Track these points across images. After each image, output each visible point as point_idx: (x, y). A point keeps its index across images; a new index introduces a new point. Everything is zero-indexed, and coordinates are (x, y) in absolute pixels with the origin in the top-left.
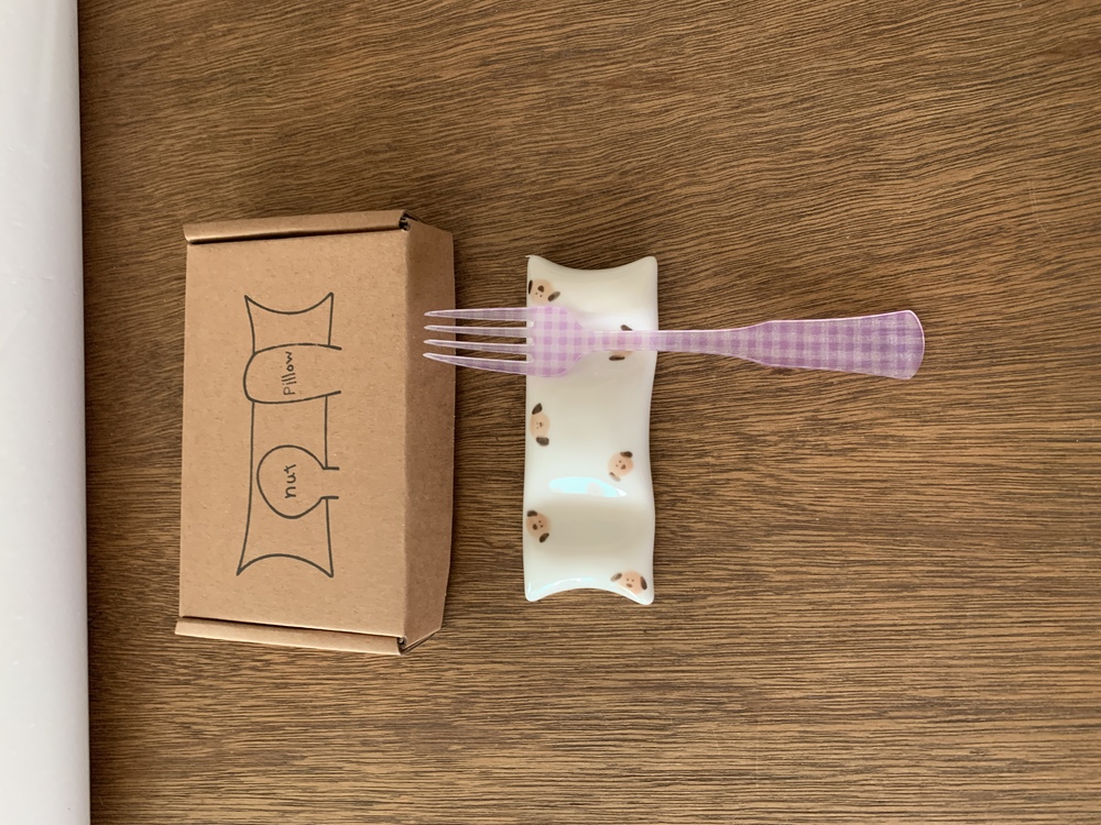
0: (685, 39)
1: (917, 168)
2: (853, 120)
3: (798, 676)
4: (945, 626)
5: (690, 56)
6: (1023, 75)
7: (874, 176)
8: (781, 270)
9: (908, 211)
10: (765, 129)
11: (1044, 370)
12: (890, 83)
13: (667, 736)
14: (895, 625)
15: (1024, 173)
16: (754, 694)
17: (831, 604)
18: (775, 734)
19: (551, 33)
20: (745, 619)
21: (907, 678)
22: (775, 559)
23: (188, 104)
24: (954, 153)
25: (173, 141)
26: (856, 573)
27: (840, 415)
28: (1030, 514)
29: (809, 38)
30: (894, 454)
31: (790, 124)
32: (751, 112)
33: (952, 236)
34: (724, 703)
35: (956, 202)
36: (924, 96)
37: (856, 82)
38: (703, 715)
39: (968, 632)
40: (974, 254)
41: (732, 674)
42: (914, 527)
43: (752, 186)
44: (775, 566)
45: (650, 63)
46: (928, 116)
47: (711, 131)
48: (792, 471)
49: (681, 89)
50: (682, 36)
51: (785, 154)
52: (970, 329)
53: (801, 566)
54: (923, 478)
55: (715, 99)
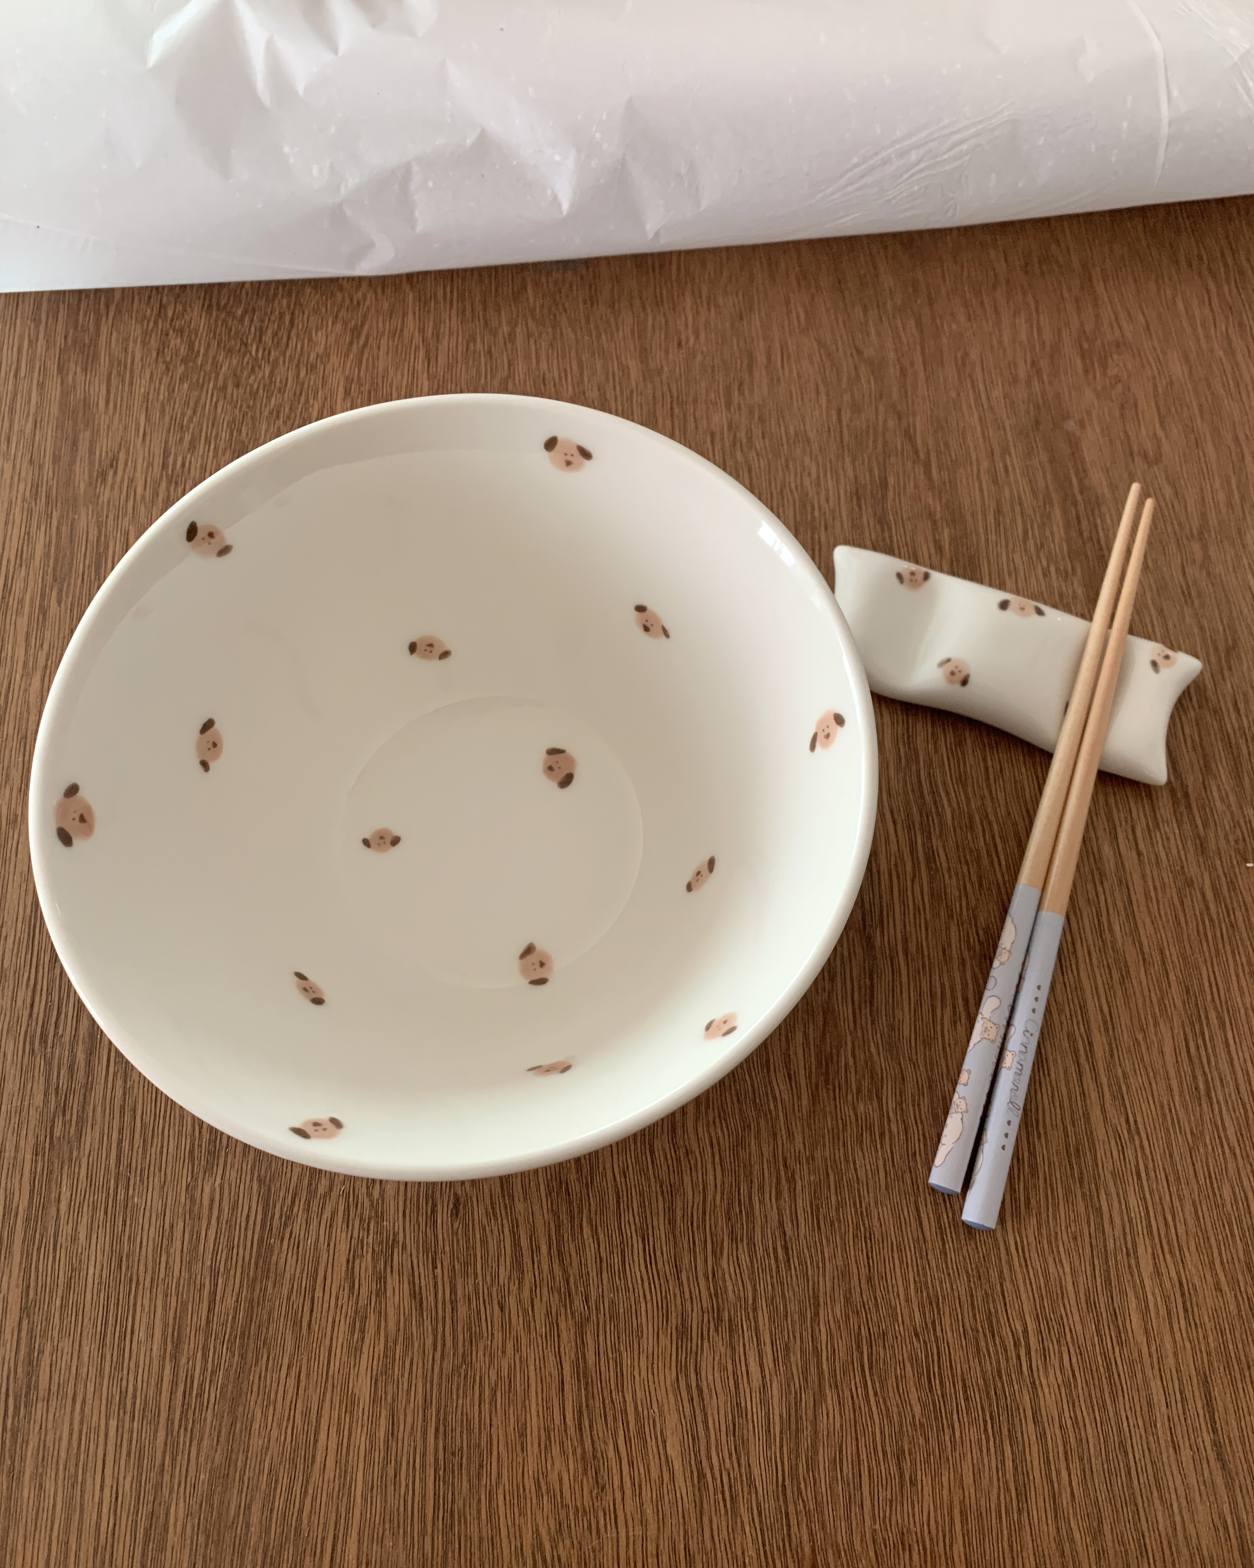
0: (875, 1104)
1: (689, 1387)
2: (755, 1310)
3: (85, 1208)
4: (123, 1395)
5: (854, 1109)
6: (789, 1526)
7: (683, 1332)
8: (581, 1211)
9: (636, 1373)
10: (756, 1199)
11: (423, 1534)
12: (796, 1358)
13: (32, 1043)
14: (132, 1332)
15: (668, 1522)
16: (71, 1153)
17: (168, 1253)
18: (18, 1178)
19: (899, 938)
20: (162, 1147)
21: (66, 1344)
22: (230, 1186)
23: (857, 495)
24: (702, 1433)
25: (814, 476)
26: (202, 1286)
27: (395, 1275)
28: (248, 1507)
29: (863, 1258)
30: (340, 1340)
31: (758, 1230)
32: (778, 1183)
33: (599, 1426)
34: (64, 1115)
35: (641, 1432)
36: (776, 1399)
37: (802, 1315)
38: (52, 1090)
39: (113, 1424)
40: (574, 1453)
41: (97, 1128)
42: (249, 1361)
43: (687, 1179)
44: (222, 1186)
45: (851, 1061)
46: (752, 1403)
47: (759, 1131)
48: (334, 1214)
49: (814, 1098)
50: (880, 1100)
51: (722, 1222)
52: (483, 1444)
53: (218, 1218)
54: (308, 1375)
55: (799, 1139)
